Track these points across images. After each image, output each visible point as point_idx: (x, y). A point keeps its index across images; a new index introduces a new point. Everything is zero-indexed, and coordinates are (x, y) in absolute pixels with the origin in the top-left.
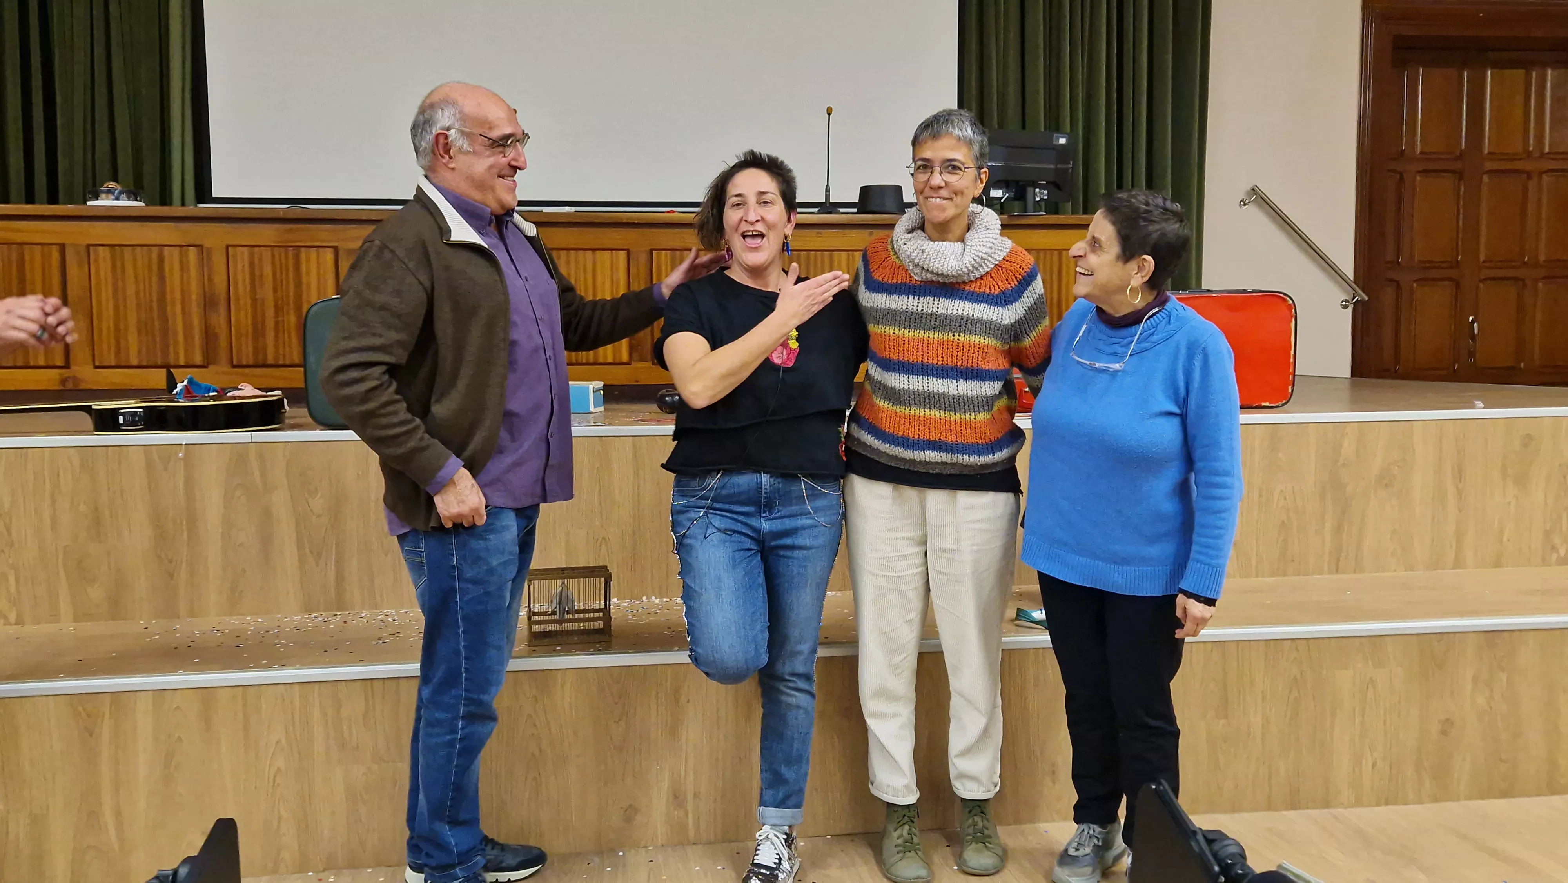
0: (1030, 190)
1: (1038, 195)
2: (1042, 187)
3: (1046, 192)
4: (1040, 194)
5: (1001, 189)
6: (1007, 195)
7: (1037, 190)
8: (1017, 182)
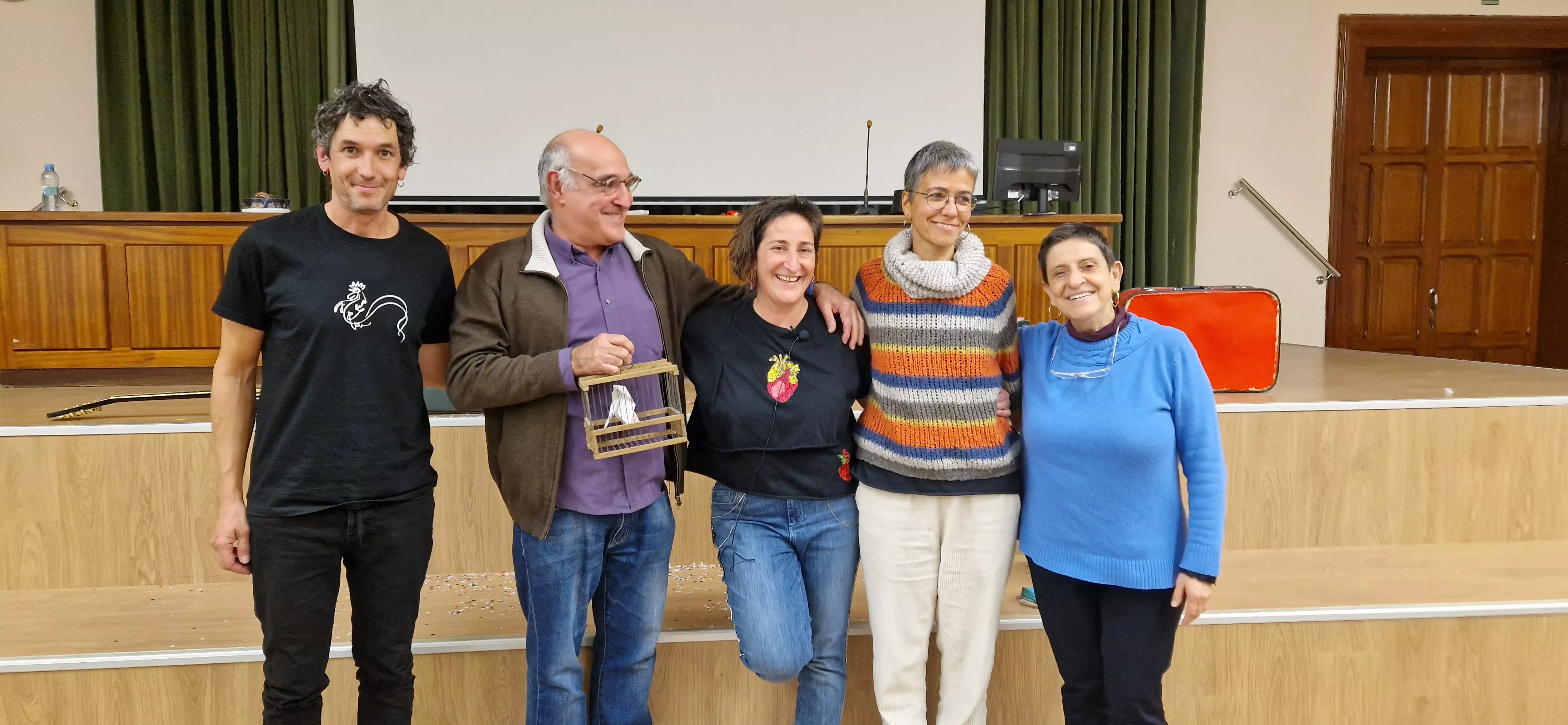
0: (1043, 192)
2: (1053, 189)
3: (1057, 193)
4: (1052, 195)
5: (1018, 191)
6: (1023, 196)
7: (1050, 191)
8: (1032, 185)
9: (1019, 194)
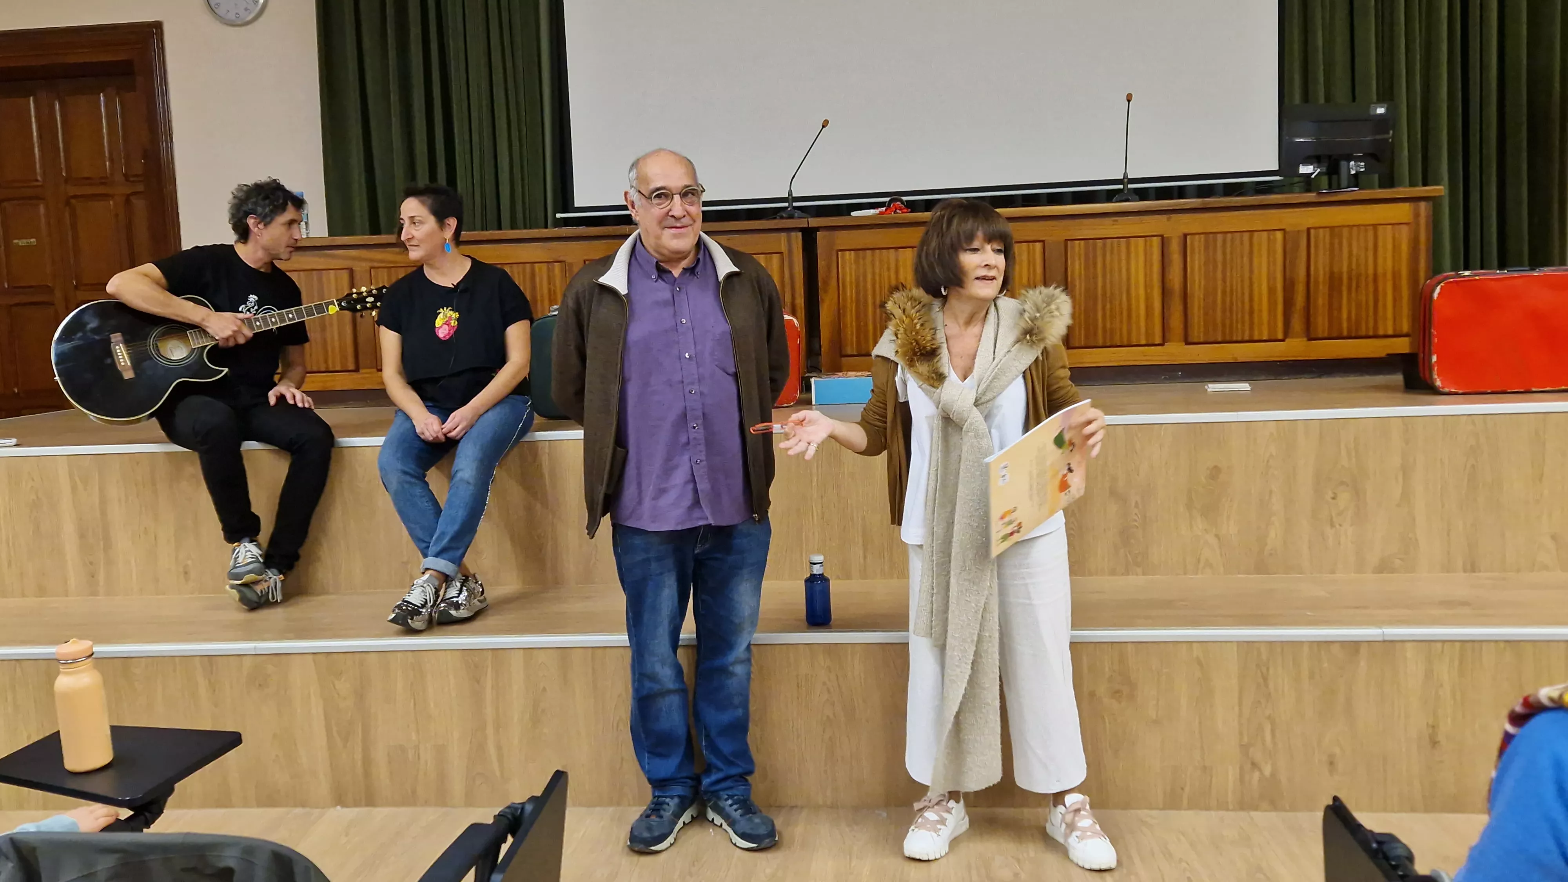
0: (1343, 164)
1: (1354, 168)
2: (1358, 159)
3: (1363, 164)
4: (1355, 167)
5: (1311, 164)
6: (1319, 170)
7: (1352, 163)
8: (1330, 157)
9: (1314, 167)
